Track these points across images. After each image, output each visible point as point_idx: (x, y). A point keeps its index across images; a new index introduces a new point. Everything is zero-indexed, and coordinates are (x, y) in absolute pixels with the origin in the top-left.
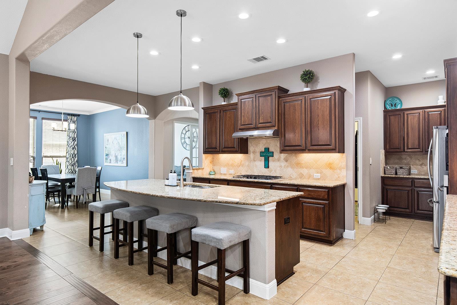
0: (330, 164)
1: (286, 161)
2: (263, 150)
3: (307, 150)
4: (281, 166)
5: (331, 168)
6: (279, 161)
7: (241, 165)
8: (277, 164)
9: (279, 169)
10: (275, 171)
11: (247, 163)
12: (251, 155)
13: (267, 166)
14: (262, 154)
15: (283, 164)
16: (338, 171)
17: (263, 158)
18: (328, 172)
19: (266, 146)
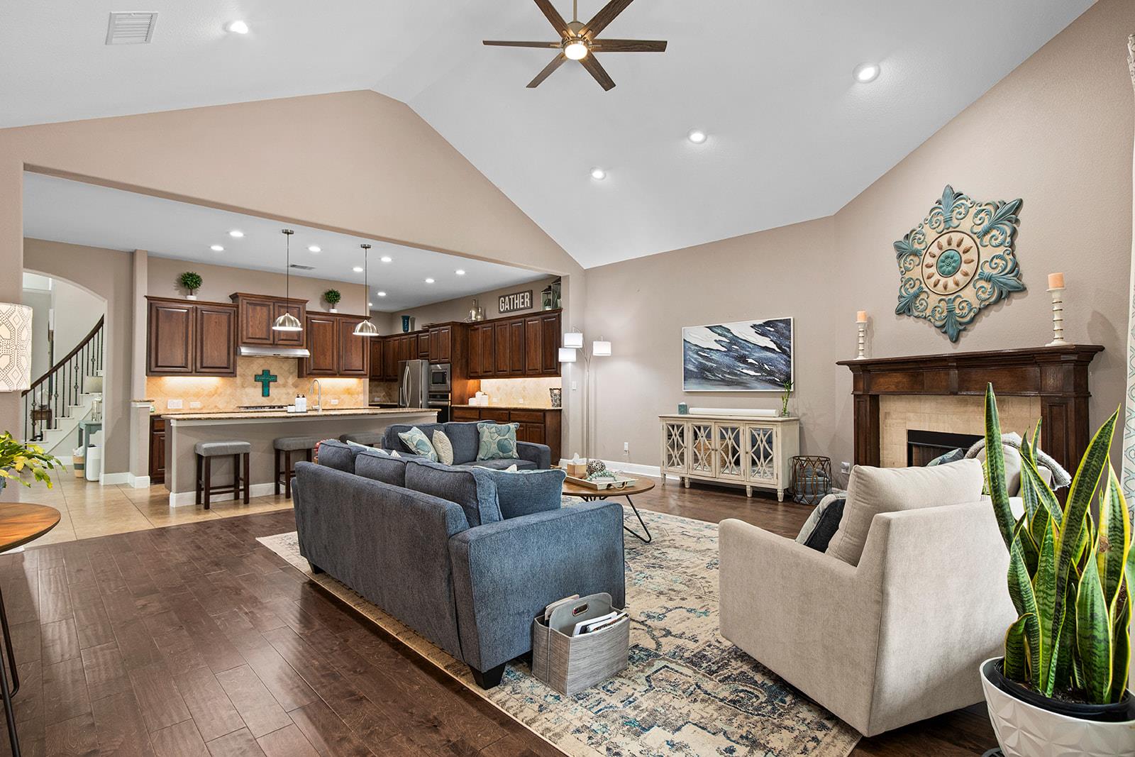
0: (348, 389)
1: (296, 386)
2: (261, 373)
3: (338, 375)
4: (288, 394)
5: (349, 393)
6: (284, 387)
7: (214, 393)
8: (283, 391)
9: (285, 396)
10: (279, 400)
11: (229, 391)
12: (238, 380)
13: (266, 393)
14: (257, 378)
15: (292, 390)
16: (356, 396)
17: (260, 384)
18: (346, 397)
19: (265, 368)
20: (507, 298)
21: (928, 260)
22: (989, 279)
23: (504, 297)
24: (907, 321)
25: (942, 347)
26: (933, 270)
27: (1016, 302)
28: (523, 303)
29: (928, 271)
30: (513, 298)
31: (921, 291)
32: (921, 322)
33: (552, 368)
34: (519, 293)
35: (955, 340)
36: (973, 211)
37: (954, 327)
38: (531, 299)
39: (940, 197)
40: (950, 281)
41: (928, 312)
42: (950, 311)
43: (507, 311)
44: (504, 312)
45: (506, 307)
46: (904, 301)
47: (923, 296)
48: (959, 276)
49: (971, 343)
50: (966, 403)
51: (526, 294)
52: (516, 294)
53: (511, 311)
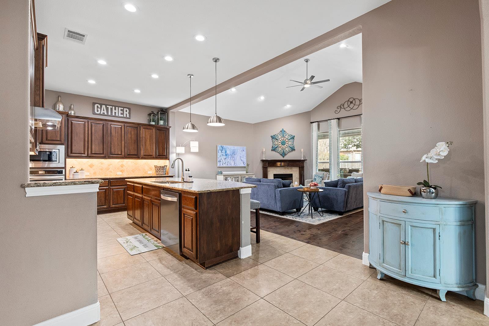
20: (104, 106)
21: (279, 141)
22: (290, 147)
23: (101, 105)
24: (273, 152)
25: (281, 158)
26: (280, 143)
27: (294, 152)
28: (122, 114)
29: (279, 144)
30: (112, 109)
31: (278, 147)
32: (277, 153)
33: (163, 154)
34: (119, 107)
35: (283, 157)
36: (288, 135)
37: (283, 154)
38: (129, 113)
39: (281, 130)
40: (284, 146)
41: (279, 151)
42: (284, 152)
43: (104, 114)
44: (100, 114)
45: (102, 112)
46: (273, 148)
47: (278, 148)
48: (285, 146)
49: (287, 158)
50: (285, 168)
51: (125, 109)
52: (112, 106)
53: (108, 115)
